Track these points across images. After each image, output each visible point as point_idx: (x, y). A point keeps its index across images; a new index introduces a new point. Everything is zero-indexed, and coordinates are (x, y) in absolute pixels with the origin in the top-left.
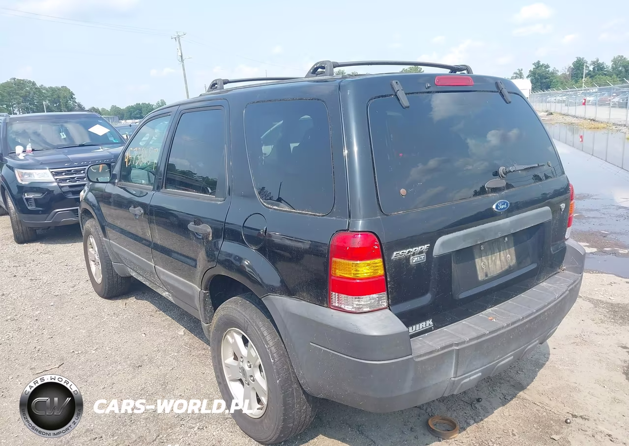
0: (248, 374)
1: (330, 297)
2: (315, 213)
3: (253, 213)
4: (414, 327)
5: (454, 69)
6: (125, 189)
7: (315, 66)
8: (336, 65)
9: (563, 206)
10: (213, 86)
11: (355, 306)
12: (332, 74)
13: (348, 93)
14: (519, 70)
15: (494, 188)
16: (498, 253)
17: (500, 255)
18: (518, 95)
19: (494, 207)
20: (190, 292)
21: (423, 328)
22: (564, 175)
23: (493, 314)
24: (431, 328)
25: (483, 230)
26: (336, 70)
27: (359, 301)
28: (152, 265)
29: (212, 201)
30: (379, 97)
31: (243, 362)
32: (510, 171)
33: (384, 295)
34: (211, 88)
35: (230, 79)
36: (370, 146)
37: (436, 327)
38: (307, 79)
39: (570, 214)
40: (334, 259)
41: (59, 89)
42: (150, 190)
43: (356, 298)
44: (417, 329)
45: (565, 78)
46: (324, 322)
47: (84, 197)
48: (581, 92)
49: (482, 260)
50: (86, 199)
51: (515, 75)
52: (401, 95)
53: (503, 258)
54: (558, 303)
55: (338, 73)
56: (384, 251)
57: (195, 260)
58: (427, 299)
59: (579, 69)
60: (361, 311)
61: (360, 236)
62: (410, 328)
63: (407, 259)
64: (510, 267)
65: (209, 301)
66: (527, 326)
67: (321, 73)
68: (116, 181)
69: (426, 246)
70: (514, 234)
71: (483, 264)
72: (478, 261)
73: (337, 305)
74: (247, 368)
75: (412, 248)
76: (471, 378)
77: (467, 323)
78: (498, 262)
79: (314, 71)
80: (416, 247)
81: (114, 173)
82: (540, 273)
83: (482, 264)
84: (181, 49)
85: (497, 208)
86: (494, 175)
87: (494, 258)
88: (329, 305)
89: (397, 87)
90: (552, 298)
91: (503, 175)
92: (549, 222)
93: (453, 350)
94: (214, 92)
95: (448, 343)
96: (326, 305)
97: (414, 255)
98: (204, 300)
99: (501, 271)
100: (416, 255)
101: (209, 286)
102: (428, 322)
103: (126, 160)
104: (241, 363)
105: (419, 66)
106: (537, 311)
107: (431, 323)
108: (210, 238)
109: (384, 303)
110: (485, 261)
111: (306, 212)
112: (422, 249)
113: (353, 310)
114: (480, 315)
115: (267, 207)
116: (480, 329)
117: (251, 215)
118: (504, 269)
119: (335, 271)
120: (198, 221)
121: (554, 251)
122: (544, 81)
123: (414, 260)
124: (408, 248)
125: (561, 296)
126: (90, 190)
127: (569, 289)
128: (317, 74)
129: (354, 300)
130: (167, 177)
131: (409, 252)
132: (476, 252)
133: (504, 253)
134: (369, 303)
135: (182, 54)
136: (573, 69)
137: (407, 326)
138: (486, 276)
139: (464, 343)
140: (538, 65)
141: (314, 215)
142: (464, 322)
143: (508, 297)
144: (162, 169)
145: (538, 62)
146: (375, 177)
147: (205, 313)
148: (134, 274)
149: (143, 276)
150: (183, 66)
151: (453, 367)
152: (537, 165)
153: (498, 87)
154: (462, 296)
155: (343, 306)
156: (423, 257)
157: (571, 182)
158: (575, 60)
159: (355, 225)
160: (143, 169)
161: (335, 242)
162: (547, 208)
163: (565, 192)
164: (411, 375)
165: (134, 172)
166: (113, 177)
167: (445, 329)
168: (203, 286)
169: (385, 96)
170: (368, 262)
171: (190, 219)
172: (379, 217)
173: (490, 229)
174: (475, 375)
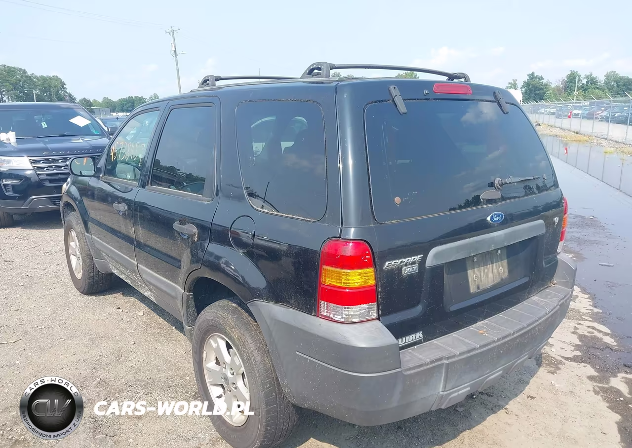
0: (230, 382)
1: (318, 306)
2: (307, 218)
3: (241, 215)
4: (404, 339)
5: (451, 77)
6: (109, 184)
7: (312, 67)
8: (333, 67)
9: (556, 220)
10: (205, 82)
11: (344, 316)
12: (328, 76)
13: (345, 96)
14: (513, 80)
15: (489, 200)
16: (491, 265)
17: (492, 267)
18: (516, 105)
19: (489, 218)
20: (173, 294)
21: (413, 340)
22: (558, 189)
23: (484, 328)
24: (421, 340)
25: (477, 242)
26: (332, 72)
27: (348, 311)
28: (134, 264)
29: (200, 200)
30: (376, 102)
31: (225, 368)
32: (506, 183)
33: (374, 305)
34: (203, 84)
35: (222, 76)
36: (365, 152)
37: (426, 339)
38: (302, 80)
39: (563, 228)
40: (325, 267)
41: (50, 78)
42: (135, 186)
43: (345, 308)
44: (407, 341)
45: (558, 90)
46: (312, 332)
47: (67, 189)
48: (571, 105)
49: (474, 272)
50: (68, 192)
51: (510, 85)
52: (399, 101)
53: (495, 271)
54: (549, 318)
55: (335, 75)
56: (376, 260)
57: (180, 261)
58: (418, 310)
59: (571, 82)
60: (350, 321)
61: (351, 244)
62: (400, 340)
63: (400, 269)
64: (502, 280)
65: (192, 303)
66: (518, 341)
67: (317, 75)
68: (101, 175)
69: (419, 256)
70: (507, 247)
71: (476, 276)
72: (470, 272)
73: (325, 314)
74: (229, 375)
75: (405, 258)
76: (460, 392)
77: (458, 336)
78: (490, 275)
79: (310, 72)
80: (408, 257)
81: (99, 166)
82: (531, 287)
83: (474, 277)
84: (175, 44)
85: (491, 219)
86: (489, 186)
87: (486, 271)
88: (317, 314)
89: (395, 92)
90: (543, 313)
91: (499, 187)
92: (543, 236)
93: (442, 364)
94: (205, 88)
95: (437, 357)
96: (314, 314)
97: (406, 265)
98: (187, 303)
99: (493, 284)
100: (408, 266)
101: (192, 288)
102: (418, 335)
103: (112, 154)
104: (224, 369)
105: (414, 72)
106: (528, 326)
107: (421, 335)
108: (196, 239)
109: (374, 314)
110: (478, 273)
111: (297, 217)
112: (415, 259)
113: (342, 320)
114: (471, 328)
115: (256, 209)
116: (470, 342)
117: (239, 217)
118: (495, 282)
119: (325, 279)
120: (183, 221)
121: (546, 264)
122: (538, 92)
123: (406, 271)
124: (401, 258)
125: (552, 310)
126: (73, 183)
127: (560, 303)
128: (313, 76)
129: (344, 309)
130: (153, 173)
131: (402, 262)
132: (469, 263)
133: (496, 265)
134: (359, 313)
135: (175, 49)
136: (567, 82)
137: (397, 338)
138: (478, 288)
139: (454, 356)
140: (532, 76)
141: (305, 220)
142: (454, 335)
143: (499, 310)
144: (148, 164)
145: (533, 74)
146: (369, 184)
147: (188, 316)
148: (116, 272)
149: (125, 274)
150: (176, 60)
151: (442, 381)
152: (533, 178)
153: (495, 96)
154: (453, 308)
155: (331, 316)
156: (416, 267)
157: (565, 196)
158: (569, 73)
159: (348, 233)
160: (128, 164)
161: (326, 249)
162: (541, 221)
163: (559, 205)
164: (399, 388)
165: (120, 167)
166: (98, 171)
167: (435, 341)
168: (186, 288)
169: (382, 101)
170: (360, 271)
171: (175, 218)
172: (372, 225)
173: (483, 241)
174: (464, 390)
